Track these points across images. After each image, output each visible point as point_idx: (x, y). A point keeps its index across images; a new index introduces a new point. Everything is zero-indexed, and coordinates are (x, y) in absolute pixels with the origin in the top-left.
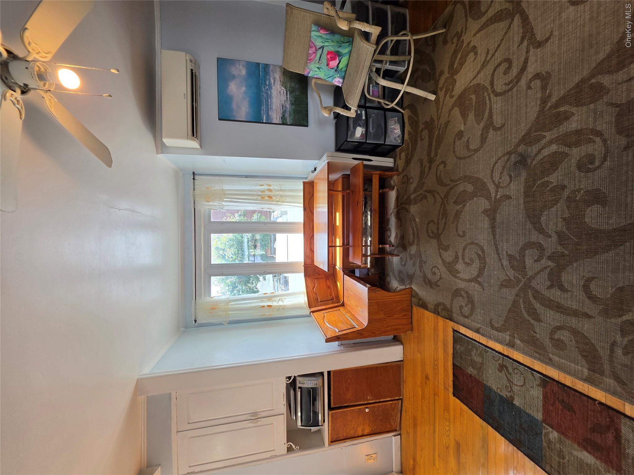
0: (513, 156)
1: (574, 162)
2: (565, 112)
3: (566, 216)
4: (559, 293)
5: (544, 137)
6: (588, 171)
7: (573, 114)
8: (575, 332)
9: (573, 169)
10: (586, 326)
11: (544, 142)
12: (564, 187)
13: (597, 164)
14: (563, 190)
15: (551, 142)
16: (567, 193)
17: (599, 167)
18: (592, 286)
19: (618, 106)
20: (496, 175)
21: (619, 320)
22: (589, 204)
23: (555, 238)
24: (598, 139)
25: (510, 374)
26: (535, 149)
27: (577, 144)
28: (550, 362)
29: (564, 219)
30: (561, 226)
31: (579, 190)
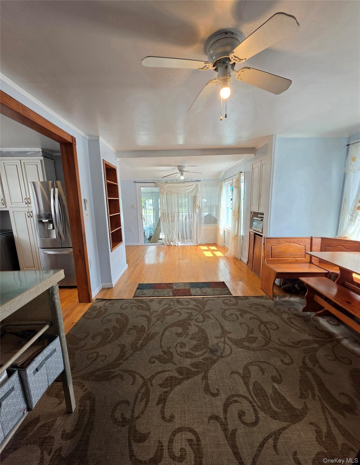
0: (219, 355)
1: (187, 346)
2: (193, 367)
3: (188, 330)
4: (189, 312)
5: (202, 359)
6: (182, 343)
7: (189, 365)
8: (183, 305)
9: (187, 344)
10: (180, 307)
11: (202, 357)
12: (190, 339)
13: (179, 345)
14: (190, 338)
15: (198, 356)
16: (189, 337)
17: (178, 343)
18: (179, 314)
19: (172, 362)
20: (227, 347)
21: (172, 309)
22: (181, 333)
23: (192, 324)
24: (179, 353)
25: (202, 293)
26: (206, 355)
27: (186, 353)
28: (189, 298)
29: (189, 329)
30: (190, 328)
31: (185, 337)
